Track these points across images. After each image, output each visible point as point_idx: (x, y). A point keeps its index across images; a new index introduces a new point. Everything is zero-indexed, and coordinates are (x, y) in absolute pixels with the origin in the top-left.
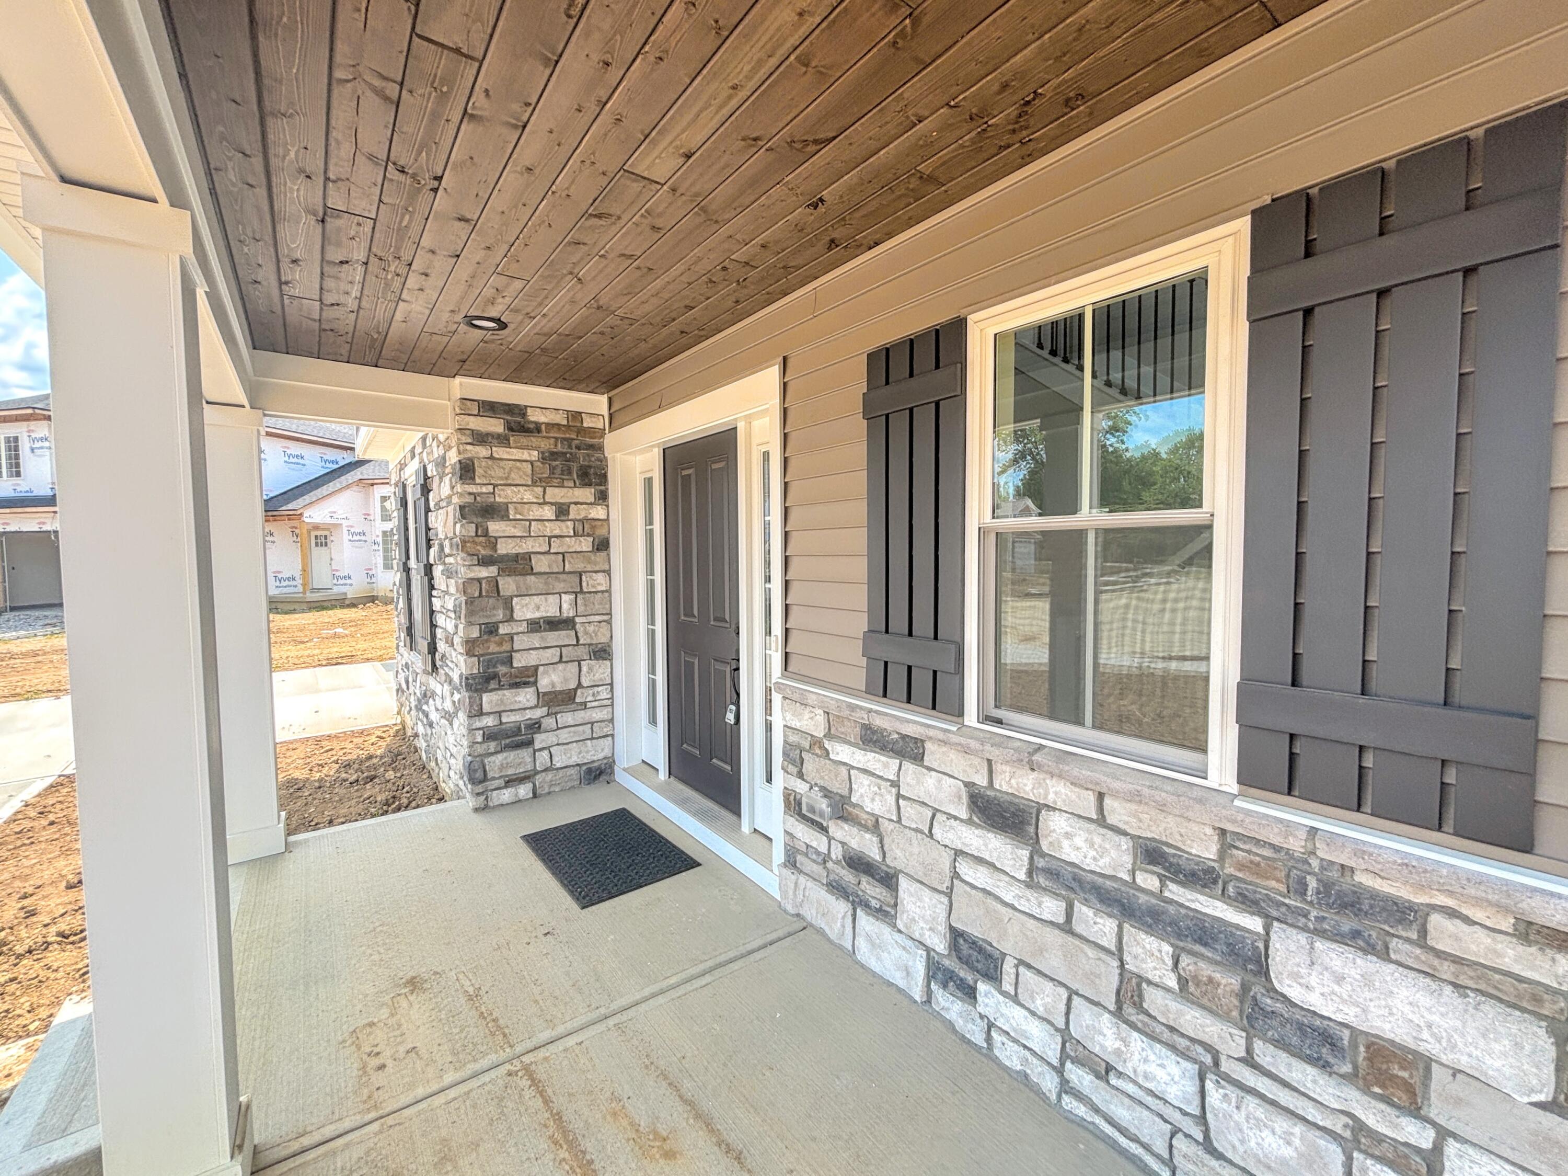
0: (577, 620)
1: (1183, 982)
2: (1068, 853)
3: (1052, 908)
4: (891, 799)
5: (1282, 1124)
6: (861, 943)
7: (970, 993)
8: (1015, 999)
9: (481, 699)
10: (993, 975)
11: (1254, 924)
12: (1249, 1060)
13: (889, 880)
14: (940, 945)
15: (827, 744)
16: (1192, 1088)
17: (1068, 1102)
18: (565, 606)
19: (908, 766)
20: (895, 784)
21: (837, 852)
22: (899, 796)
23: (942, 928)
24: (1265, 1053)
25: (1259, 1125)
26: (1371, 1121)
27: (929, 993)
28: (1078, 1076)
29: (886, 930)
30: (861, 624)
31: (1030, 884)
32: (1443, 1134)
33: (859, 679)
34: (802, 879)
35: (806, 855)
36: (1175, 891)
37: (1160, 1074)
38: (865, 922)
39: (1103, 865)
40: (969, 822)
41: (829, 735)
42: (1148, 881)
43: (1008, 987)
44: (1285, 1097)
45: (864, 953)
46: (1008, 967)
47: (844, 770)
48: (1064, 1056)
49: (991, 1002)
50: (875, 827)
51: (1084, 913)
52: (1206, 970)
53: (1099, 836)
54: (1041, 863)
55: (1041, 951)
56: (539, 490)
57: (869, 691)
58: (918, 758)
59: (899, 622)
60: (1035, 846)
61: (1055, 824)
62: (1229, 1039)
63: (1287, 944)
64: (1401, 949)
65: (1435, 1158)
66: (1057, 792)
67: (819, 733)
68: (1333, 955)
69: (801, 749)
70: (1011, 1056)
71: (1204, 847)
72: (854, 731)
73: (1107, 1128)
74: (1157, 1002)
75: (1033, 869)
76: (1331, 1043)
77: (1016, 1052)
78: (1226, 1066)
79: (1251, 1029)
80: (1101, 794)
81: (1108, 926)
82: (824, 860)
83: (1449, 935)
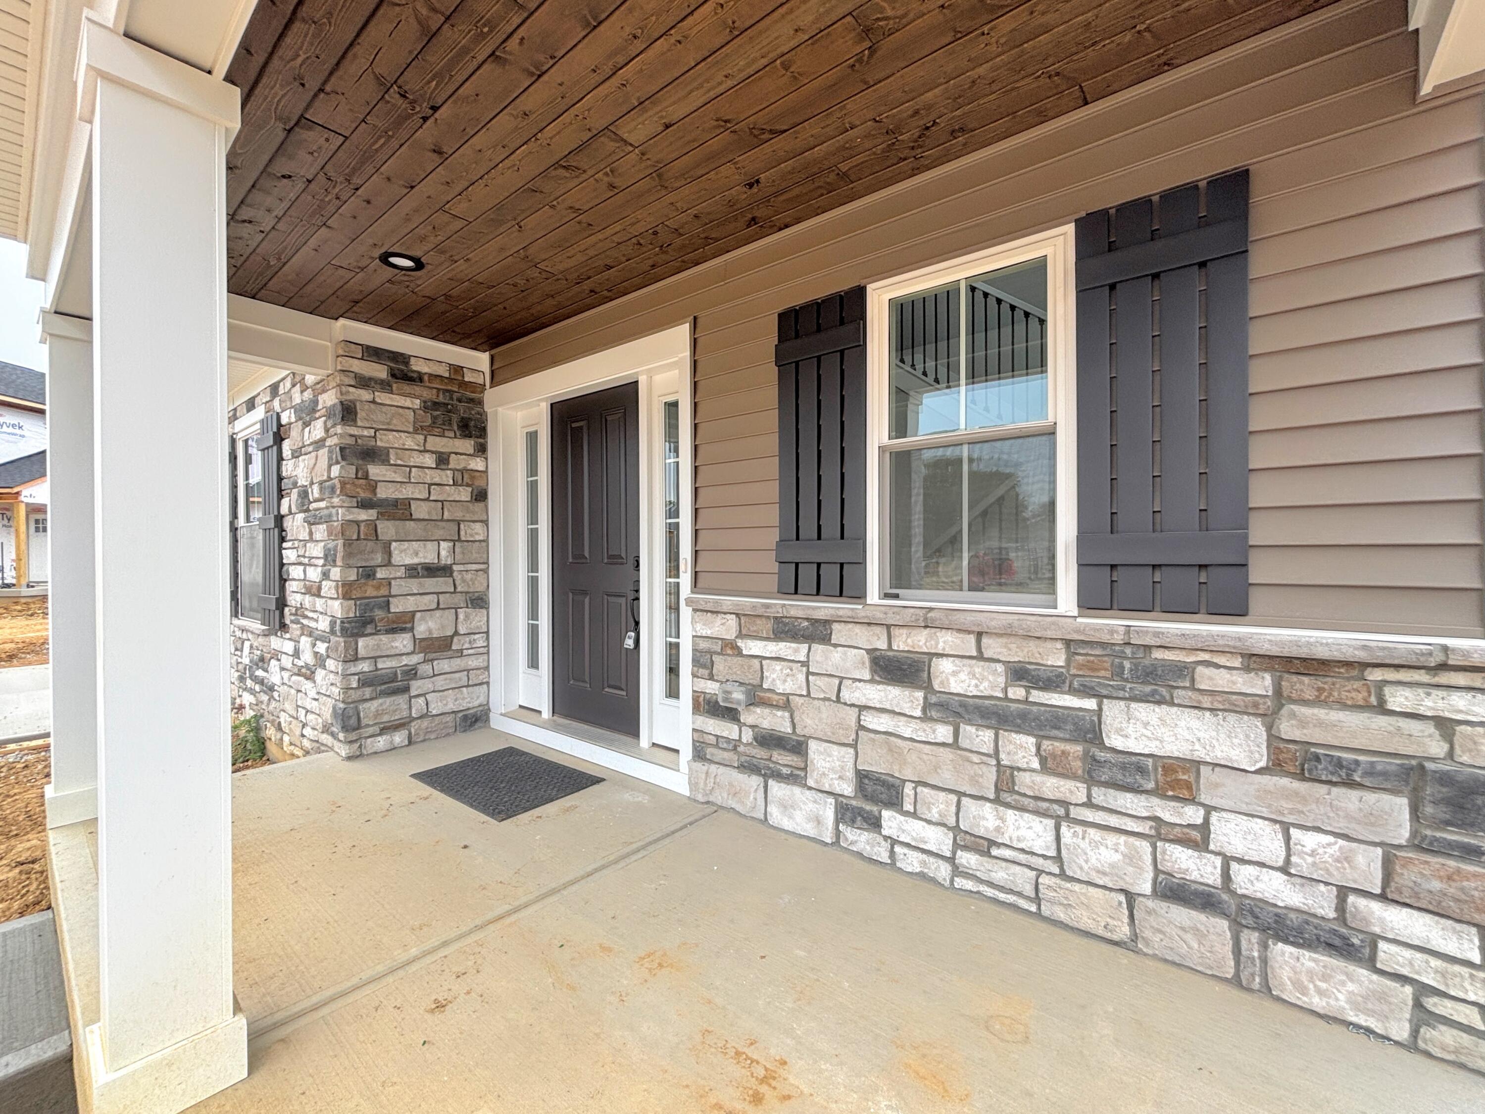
0: (455, 567)
1: (1043, 761)
2: (955, 687)
3: (944, 732)
4: (802, 677)
5: (1112, 839)
6: (773, 810)
7: (875, 824)
8: (914, 815)
9: (357, 644)
10: (894, 802)
11: (1091, 704)
12: (1089, 804)
13: (798, 747)
14: (847, 789)
15: (740, 643)
16: (1050, 837)
17: (960, 882)
18: (443, 553)
19: (817, 648)
20: (805, 664)
21: (748, 736)
22: (808, 673)
23: (850, 774)
24: (1100, 795)
25: (1096, 845)
26: (1167, 816)
27: (838, 833)
28: (967, 859)
29: (797, 790)
30: (774, 536)
31: (925, 718)
32: (1209, 809)
33: (772, 583)
34: (713, 768)
35: (717, 746)
36: (1037, 696)
37: (1029, 834)
38: (777, 789)
39: (985, 689)
40: (872, 681)
41: (740, 635)
42: (1015, 692)
43: (908, 807)
44: (1114, 821)
45: (776, 816)
46: (908, 790)
47: (756, 662)
48: (956, 846)
49: (894, 824)
50: (786, 704)
51: (967, 730)
52: (1060, 746)
53: (979, 667)
54: (933, 699)
55: (936, 768)
56: (421, 438)
57: (782, 592)
58: (826, 639)
59: (808, 528)
60: (928, 687)
61: (944, 666)
62: (1076, 791)
63: (1113, 712)
64: (1180, 695)
65: (1205, 828)
66: (945, 641)
67: (731, 635)
68: (1141, 710)
69: (711, 653)
70: (911, 862)
71: (1056, 658)
72: (766, 627)
73: (989, 892)
74: (1024, 782)
75: (927, 706)
76: (1141, 770)
77: (915, 857)
78: (1074, 812)
79: (1090, 780)
80: (979, 635)
81: (987, 735)
82: (735, 745)
83: (1207, 678)
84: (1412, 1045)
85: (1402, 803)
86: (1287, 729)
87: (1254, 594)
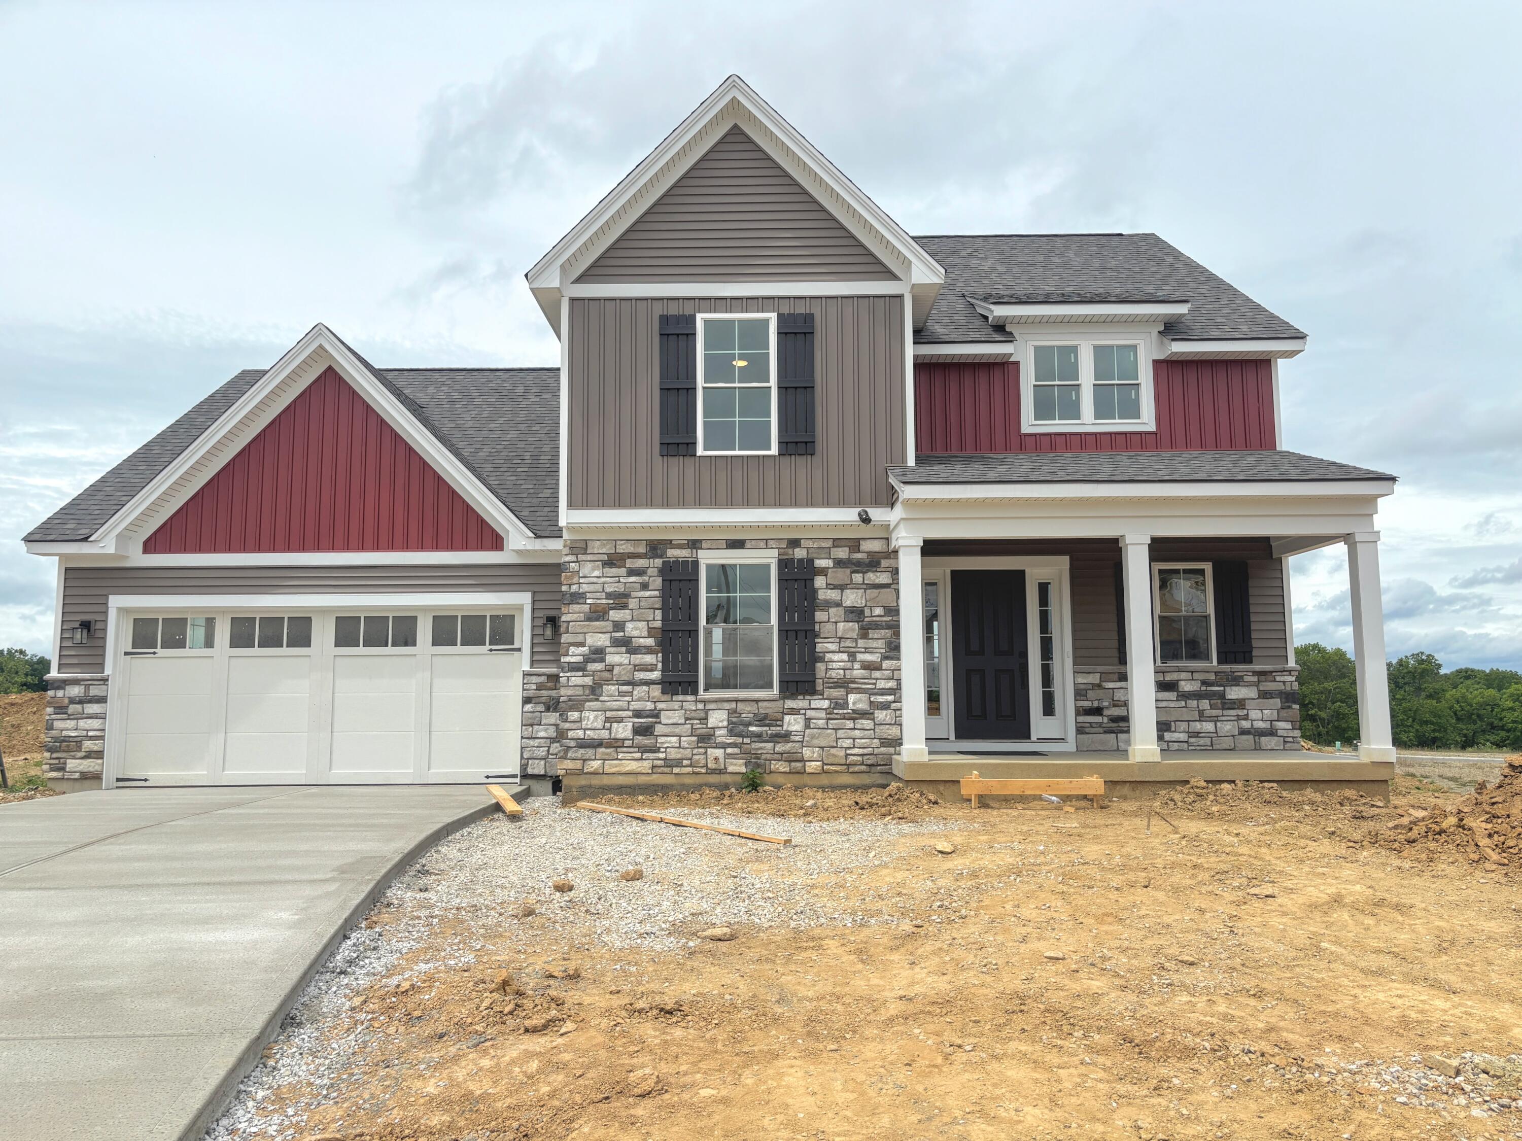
1: (1211, 705)
2: (1186, 689)
3: (1183, 704)
5: (1228, 723)
8: (1175, 731)
10: (1168, 729)
11: (1222, 688)
12: (1223, 715)
15: (1102, 684)
16: (1214, 727)
17: (1190, 748)
21: (1106, 720)
24: (1226, 712)
26: (1240, 713)
28: (1192, 740)
31: (1177, 700)
32: (1247, 710)
33: (1115, 661)
34: (1091, 736)
35: (1092, 727)
36: (1209, 688)
37: (1209, 727)
38: (1122, 736)
39: (1194, 689)
41: (1102, 681)
42: (1204, 688)
43: (1173, 729)
44: (1229, 718)
45: (1123, 746)
46: (1173, 724)
48: (1189, 737)
50: (1125, 704)
51: (1189, 702)
52: (1215, 701)
53: (1193, 682)
54: (1180, 694)
55: (1181, 715)
57: (1122, 664)
60: (1177, 691)
61: (1182, 683)
62: (1219, 712)
63: (1228, 689)
64: (1241, 684)
65: (1247, 714)
66: (1183, 675)
67: (1098, 681)
68: (1234, 688)
69: (1086, 690)
70: (1175, 746)
71: (1212, 677)
72: (1116, 677)
73: (1198, 748)
74: (1207, 713)
75: (1178, 696)
76: (1235, 703)
77: (1176, 744)
78: (1220, 718)
79: (1223, 709)
80: (1192, 672)
81: (1195, 702)
82: (1100, 725)
83: (1247, 678)
84: (1284, 749)
85: (1279, 700)
86: (1261, 688)
87: (1254, 659)
